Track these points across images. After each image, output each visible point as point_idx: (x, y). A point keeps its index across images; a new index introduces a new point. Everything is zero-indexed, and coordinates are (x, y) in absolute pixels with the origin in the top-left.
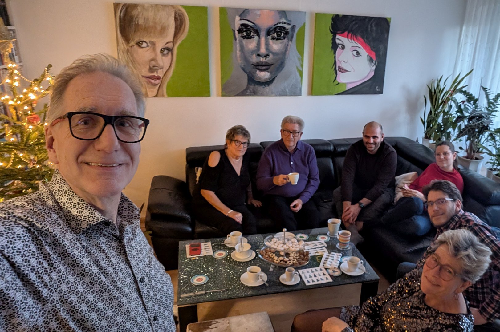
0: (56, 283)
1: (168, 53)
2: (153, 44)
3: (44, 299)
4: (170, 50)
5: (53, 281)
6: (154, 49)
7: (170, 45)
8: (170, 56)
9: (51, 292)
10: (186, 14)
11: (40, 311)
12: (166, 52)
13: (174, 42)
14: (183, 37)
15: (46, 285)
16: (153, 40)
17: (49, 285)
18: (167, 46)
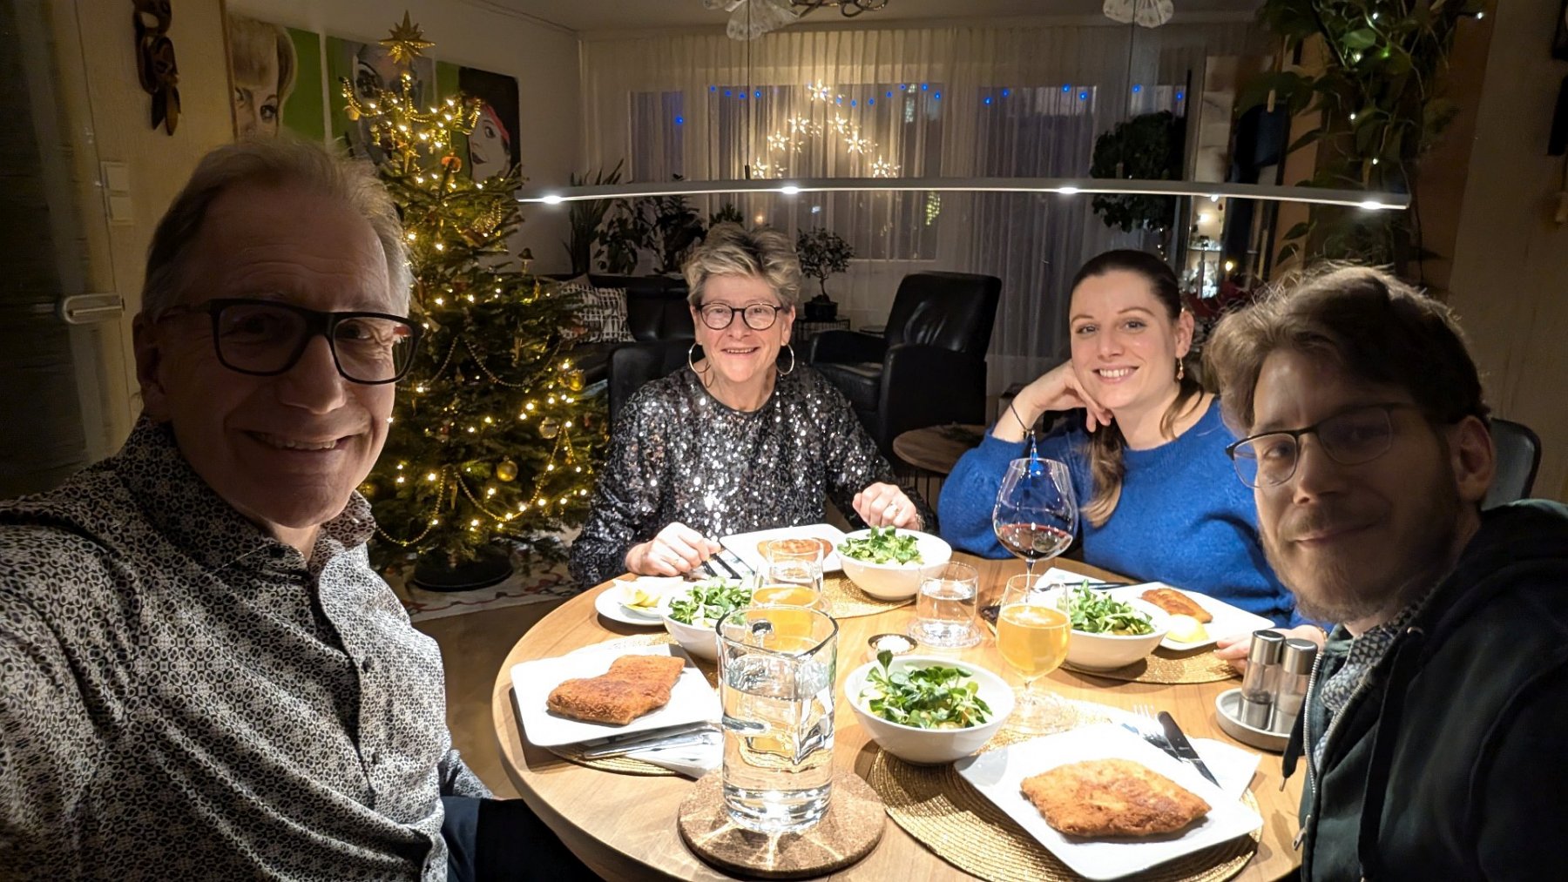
0: (145, 684)
1: (270, 117)
2: (250, 95)
3: (115, 727)
4: (274, 110)
5: (138, 680)
6: (251, 106)
7: (274, 101)
8: (274, 122)
9: (131, 707)
10: (293, 46)
11: (106, 752)
12: (268, 113)
13: (279, 96)
14: (291, 88)
15: (120, 692)
16: (251, 88)
17: (127, 691)
18: (268, 103)
